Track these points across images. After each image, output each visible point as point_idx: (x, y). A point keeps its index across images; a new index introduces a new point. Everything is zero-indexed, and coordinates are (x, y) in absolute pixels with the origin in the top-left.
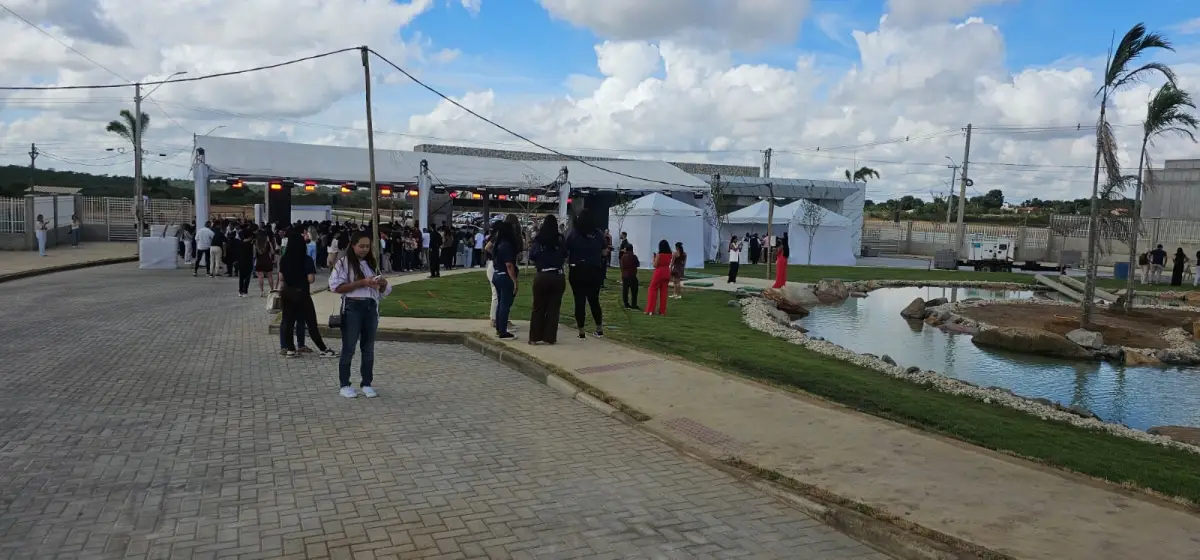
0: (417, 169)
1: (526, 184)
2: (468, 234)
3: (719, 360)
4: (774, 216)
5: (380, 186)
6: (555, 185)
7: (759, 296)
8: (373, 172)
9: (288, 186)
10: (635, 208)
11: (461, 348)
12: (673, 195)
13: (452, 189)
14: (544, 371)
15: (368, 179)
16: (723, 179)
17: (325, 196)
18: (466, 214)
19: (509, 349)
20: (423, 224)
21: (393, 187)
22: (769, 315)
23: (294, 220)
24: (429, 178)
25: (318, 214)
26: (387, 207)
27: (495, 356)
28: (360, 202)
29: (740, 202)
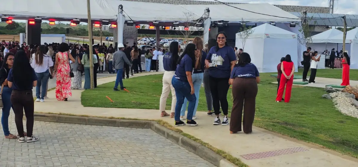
0: (116, 10)
1: (184, 19)
2: (147, 50)
3: (331, 140)
4: (347, 38)
5: (94, 22)
6: (201, 20)
7: (343, 91)
8: (89, 11)
9: (38, 22)
10: (254, 33)
11: (149, 132)
12: (276, 24)
13: (137, 23)
14: (218, 156)
15: (87, 17)
16: (309, 15)
17: (62, 29)
18: (144, 39)
19: (185, 135)
20: (120, 45)
21: (101, 22)
22: (353, 105)
23: (42, 43)
24: (124, 16)
25: (58, 39)
26: (98, 35)
27: (177, 140)
28: (83, 33)
29: (317, 29)
